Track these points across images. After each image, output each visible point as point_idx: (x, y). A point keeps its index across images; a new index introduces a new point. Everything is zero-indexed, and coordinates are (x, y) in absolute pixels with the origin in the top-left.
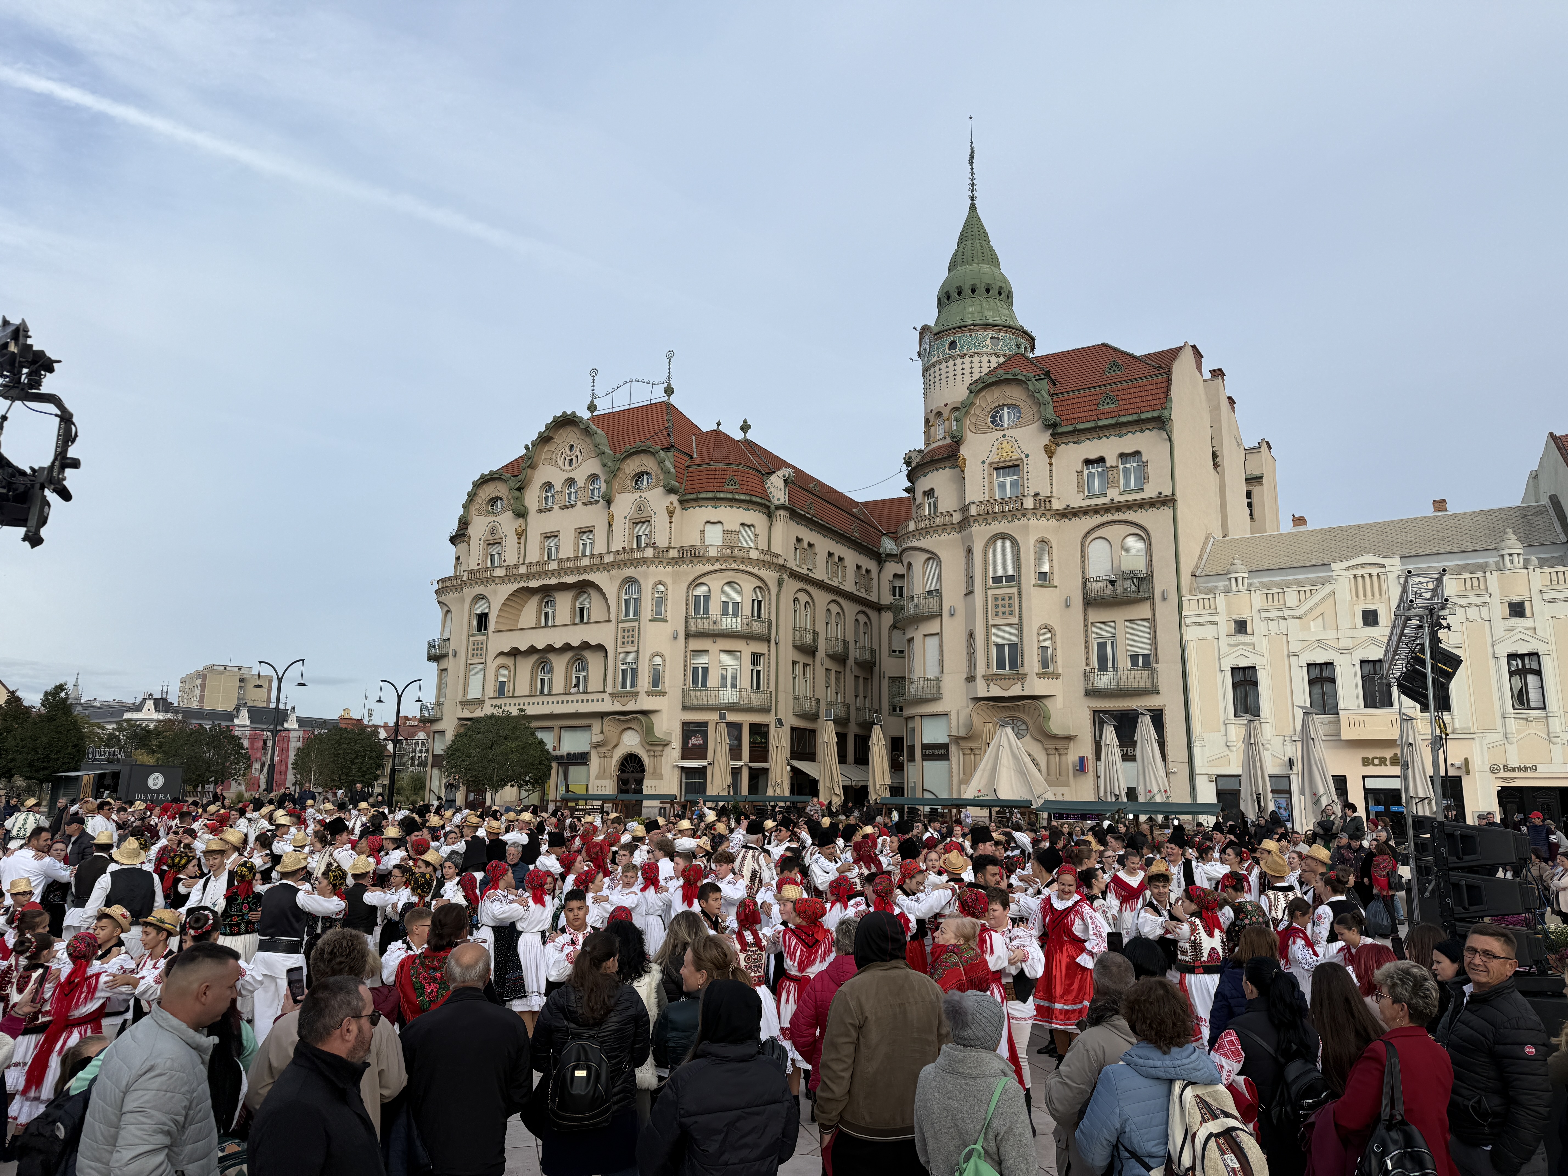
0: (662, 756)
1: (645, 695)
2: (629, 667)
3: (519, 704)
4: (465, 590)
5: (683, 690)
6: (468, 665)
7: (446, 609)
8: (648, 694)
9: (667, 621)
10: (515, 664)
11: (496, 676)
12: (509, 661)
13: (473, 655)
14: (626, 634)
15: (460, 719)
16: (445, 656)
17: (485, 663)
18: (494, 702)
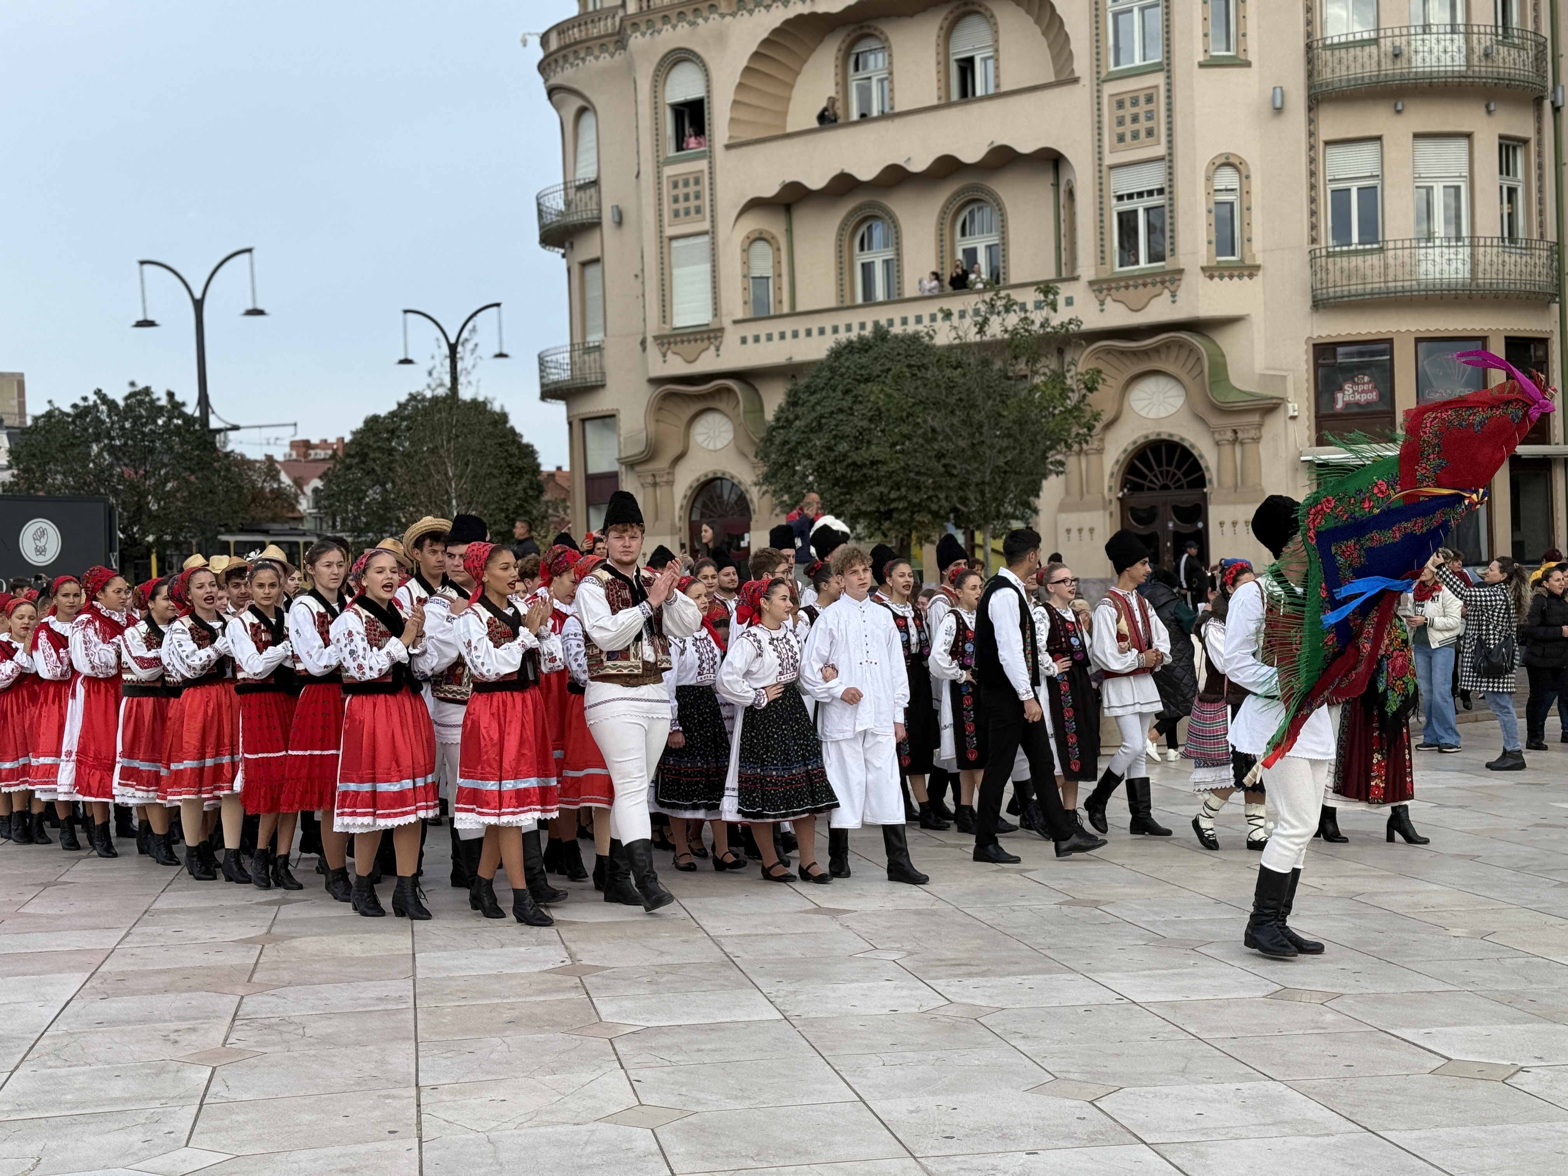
0: (1257, 440)
1: (1201, 278)
2: (1140, 206)
3: (835, 330)
4: (636, 41)
5: (1313, 257)
6: (665, 242)
7: (576, 103)
8: (1210, 272)
9: (1248, 64)
10: (790, 231)
11: (746, 263)
12: (774, 225)
13: (676, 214)
14: (1128, 111)
15: (656, 382)
16: (593, 225)
17: (712, 233)
18: (749, 330)
